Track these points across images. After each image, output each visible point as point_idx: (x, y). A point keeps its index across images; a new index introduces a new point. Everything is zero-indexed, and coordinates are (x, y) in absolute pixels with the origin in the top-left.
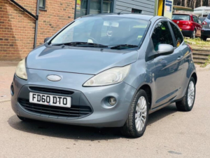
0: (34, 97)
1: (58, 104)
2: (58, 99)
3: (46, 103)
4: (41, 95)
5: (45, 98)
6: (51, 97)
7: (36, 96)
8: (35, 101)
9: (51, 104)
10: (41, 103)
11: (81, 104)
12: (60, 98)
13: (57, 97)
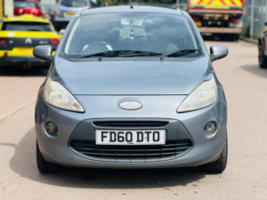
0: (103, 137)
1: (145, 142)
2: (145, 135)
3: (125, 143)
4: (117, 132)
5: (124, 135)
6: (134, 133)
7: (108, 135)
8: (107, 142)
9: (135, 142)
10: (117, 143)
11: (180, 138)
12: (148, 133)
13: (144, 132)
